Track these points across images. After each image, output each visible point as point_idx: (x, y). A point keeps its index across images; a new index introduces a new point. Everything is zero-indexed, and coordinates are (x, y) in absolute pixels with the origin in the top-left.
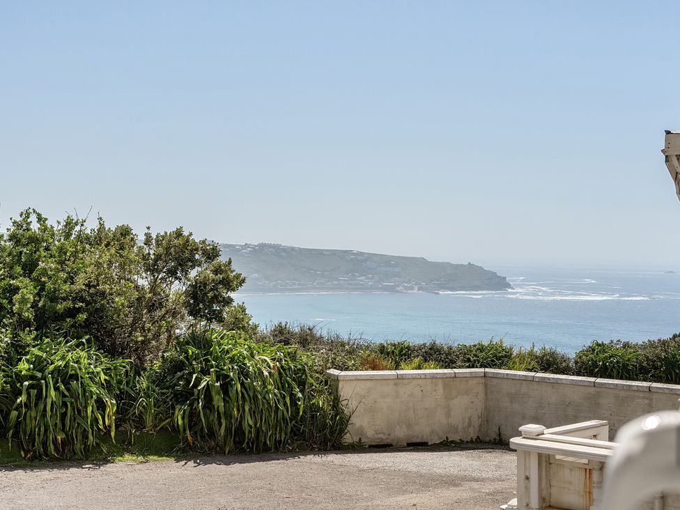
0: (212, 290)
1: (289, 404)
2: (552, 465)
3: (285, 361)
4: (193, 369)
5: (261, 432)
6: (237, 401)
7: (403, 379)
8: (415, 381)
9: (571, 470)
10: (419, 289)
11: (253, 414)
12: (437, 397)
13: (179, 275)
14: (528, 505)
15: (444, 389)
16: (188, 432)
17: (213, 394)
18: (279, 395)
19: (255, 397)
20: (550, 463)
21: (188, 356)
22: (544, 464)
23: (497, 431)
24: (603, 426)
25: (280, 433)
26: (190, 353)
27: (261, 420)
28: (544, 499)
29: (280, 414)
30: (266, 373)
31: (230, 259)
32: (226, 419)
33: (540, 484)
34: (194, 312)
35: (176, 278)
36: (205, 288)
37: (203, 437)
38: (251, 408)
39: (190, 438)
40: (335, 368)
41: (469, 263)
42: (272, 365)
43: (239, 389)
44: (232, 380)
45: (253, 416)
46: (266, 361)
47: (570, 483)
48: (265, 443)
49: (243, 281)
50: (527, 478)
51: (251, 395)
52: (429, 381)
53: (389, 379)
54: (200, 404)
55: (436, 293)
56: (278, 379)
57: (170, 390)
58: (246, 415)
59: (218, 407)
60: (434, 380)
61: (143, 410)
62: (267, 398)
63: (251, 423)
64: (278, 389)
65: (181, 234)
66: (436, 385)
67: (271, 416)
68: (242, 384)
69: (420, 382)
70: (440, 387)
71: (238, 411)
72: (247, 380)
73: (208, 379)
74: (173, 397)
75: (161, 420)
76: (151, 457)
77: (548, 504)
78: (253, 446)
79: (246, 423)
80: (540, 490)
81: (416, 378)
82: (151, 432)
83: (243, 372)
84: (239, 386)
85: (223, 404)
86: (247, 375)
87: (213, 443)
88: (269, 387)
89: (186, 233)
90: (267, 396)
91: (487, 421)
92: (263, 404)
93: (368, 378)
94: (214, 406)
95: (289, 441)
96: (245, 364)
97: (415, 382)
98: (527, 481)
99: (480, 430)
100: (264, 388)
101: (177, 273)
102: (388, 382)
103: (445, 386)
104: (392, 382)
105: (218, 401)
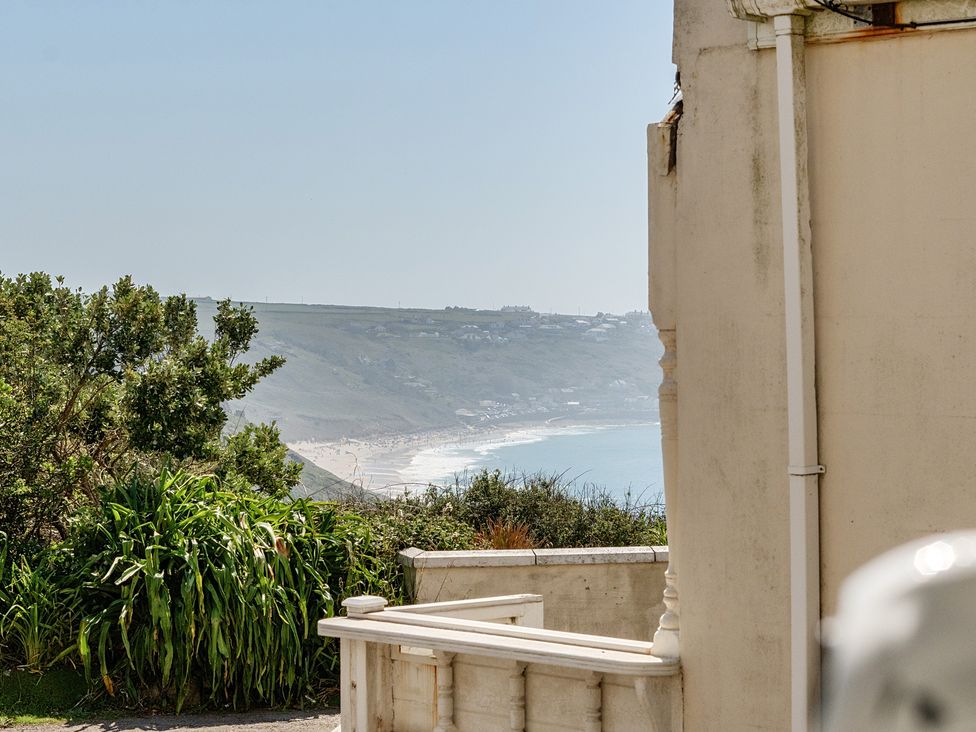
1: (305, 614)
2: (395, 663)
3: (307, 531)
4: (120, 547)
5: (246, 669)
6: (197, 612)
7: (547, 565)
8: (573, 569)
9: (418, 669)
11: (229, 631)
12: (619, 601)
14: (354, 731)
15: (633, 585)
16: (104, 671)
17: (152, 593)
18: (285, 597)
19: (234, 603)
20: (393, 661)
21: (112, 524)
22: (379, 662)
24: (531, 602)
25: (286, 671)
26: (118, 517)
27: (246, 645)
28: (379, 722)
29: (284, 633)
30: (259, 554)
32: (174, 644)
33: (371, 695)
37: (135, 681)
38: (225, 621)
39: (108, 681)
40: (420, 547)
42: (275, 539)
43: (200, 585)
44: (188, 568)
45: (228, 636)
46: (264, 530)
47: (417, 692)
48: (254, 691)
50: (354, 686)
51: (227, 597)
52: (602, 570)
53: (518, 566)
54: (123, 615)
56: (287, 567)
57: (79, 589)
58: (215, 636)
59: (160, 619)
60: (612, 568)
61: (19, 627)
62: (258, 602)
63: (224, 650)
64: (284, 586)
66: (617, 577)
67: (266, 637)
68: (209, 577)
69: (585, 571)
70: (625, 580)
71: (198, 626)
72: (220, 567)
73: (140, 566)
74: (82, 604)
75: (57, 649)
76: (20, 718)
78: (231, 698)
79: (215, 651)
80: (371, 706)
81: (574, 564)
82: (33, 671)
83: (214, 554)
84: (200, 578)
85: (168, 614)
86: (220, 558)
87: (156, 692)
88: (264, 581)
90: (257, 598)
92: (249, 614)
93: (475, 563)
94: (151, 617)
95: (309, 688)
96: (219, 538)
97: (572, 573)
98: (353, 691)
100: (254, 583)
102: (516, 571)
103: (636, 580)
104: (524, 574)
105: (160, 610)
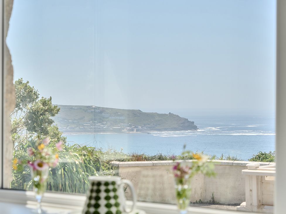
0: (41, 115)
2: (264, 183)
3: (88, 156)
6: (62, 179)
7: (156, 166)
10: (137, 131)
13: (21, 107)
14: (251, 204)
18: (85, 175)
19: (72, 177)
20: (262, 183)
22: (260, 183)
23: (212, 196)
28: (260, 201)
30: (77, 163)
31: (51, 97)
33: (258, 193)
34: (31, 129)
35: (20, 109)
36: (38, 113)
38: (70, 183)
40: (116, 161)
41: (170, 113)
42: (80, 158)
43: (62, 172)
45: (71, 187)
46: (76, 156)
49: (58, 110)
50: (251, 190)
51: (70, 175)
53: (148, 166)
55: (148, 133)
56: (84, 166)
57: (20, 174)
58: (67, 187)
59: (50, 182)
62: (79, 177)
64: (84, 172)
65: (21, 83)
67: (81, 188)
68: (64, 169)
71: (62, 185)
72: (67, 167)
74: (22, 178)
77: (261, 203)
80: (258, 196)
81: (164, 166)
84: (62, 170)
86: (66, 164)
88: (80, 171)
89: (24, 82)
91: (206, 190)
92: (77, 181)
96: (65, 158)
97: (163, 168)
98: (251, 192)
99: (201, 196)
101: (20, 106)
102: (148, 168)
104: (150, 168)
105: (50, 179)
